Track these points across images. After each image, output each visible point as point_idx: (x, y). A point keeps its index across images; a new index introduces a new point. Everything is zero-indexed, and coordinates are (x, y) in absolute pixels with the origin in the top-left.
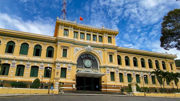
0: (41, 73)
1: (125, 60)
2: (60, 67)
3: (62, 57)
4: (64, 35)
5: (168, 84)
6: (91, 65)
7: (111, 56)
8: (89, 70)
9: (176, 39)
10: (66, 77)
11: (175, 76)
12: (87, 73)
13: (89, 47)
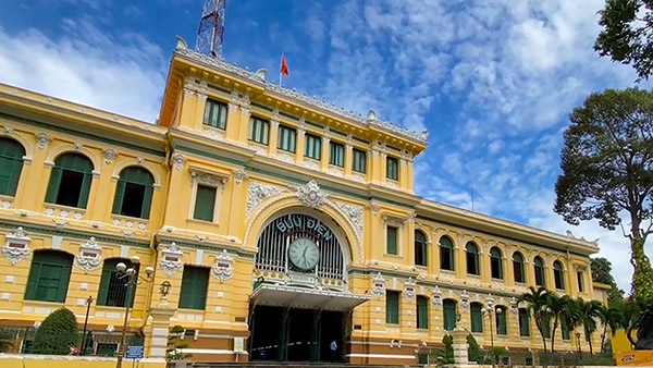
0: (84, 285)
1: (438, 249)
2: (181, 263)
3: (191, 217)
4: (208, 122)
5: (566, 336)
6: (316, 259)
7: (392, 231)
8: (309, 280)
9: (602, 190)
10: (207, 308)
11: (589, 313)
12: (299, 290)
13: (313, 186)
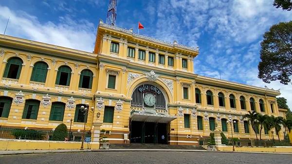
0: (69, 114)
1: (206, 96)
2: (103, 105)
3: (107, 87)
4: (112, 51)
5: (266, 133)
6: (155, 102)
7: (186, 89)
8: (152, 110)
9: (281, 67)
10: (114, 122)
11: (277, 122)
12: (148, 115)
13: (152, 73)
